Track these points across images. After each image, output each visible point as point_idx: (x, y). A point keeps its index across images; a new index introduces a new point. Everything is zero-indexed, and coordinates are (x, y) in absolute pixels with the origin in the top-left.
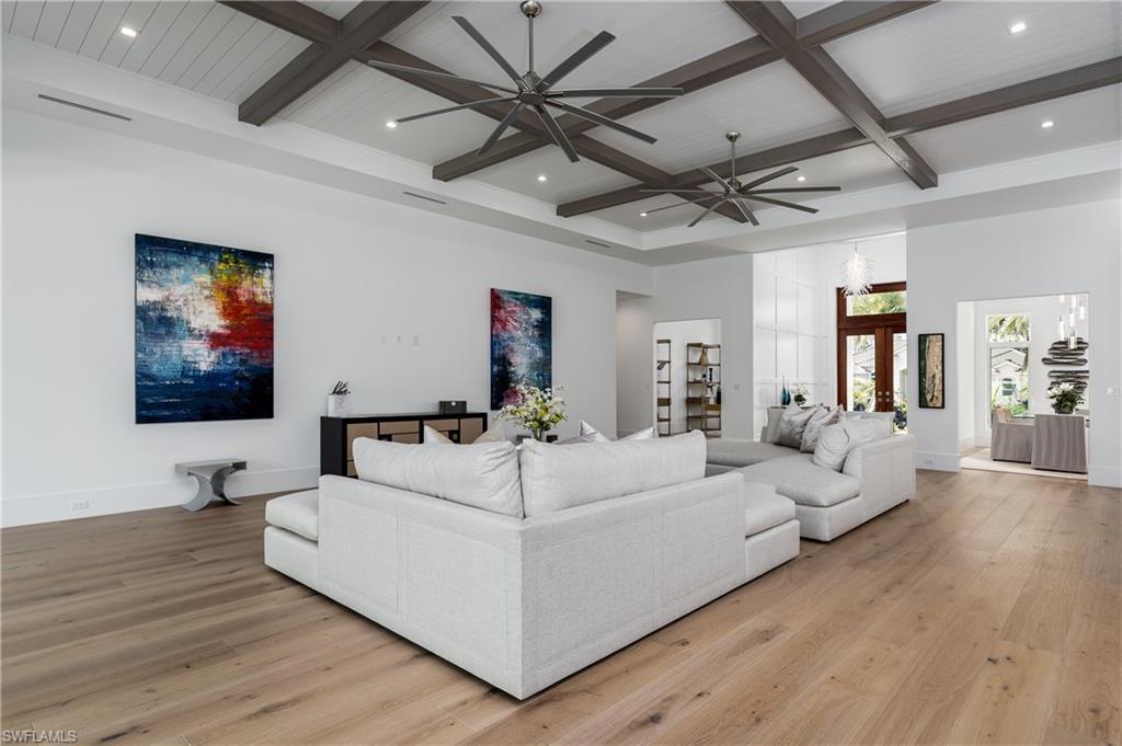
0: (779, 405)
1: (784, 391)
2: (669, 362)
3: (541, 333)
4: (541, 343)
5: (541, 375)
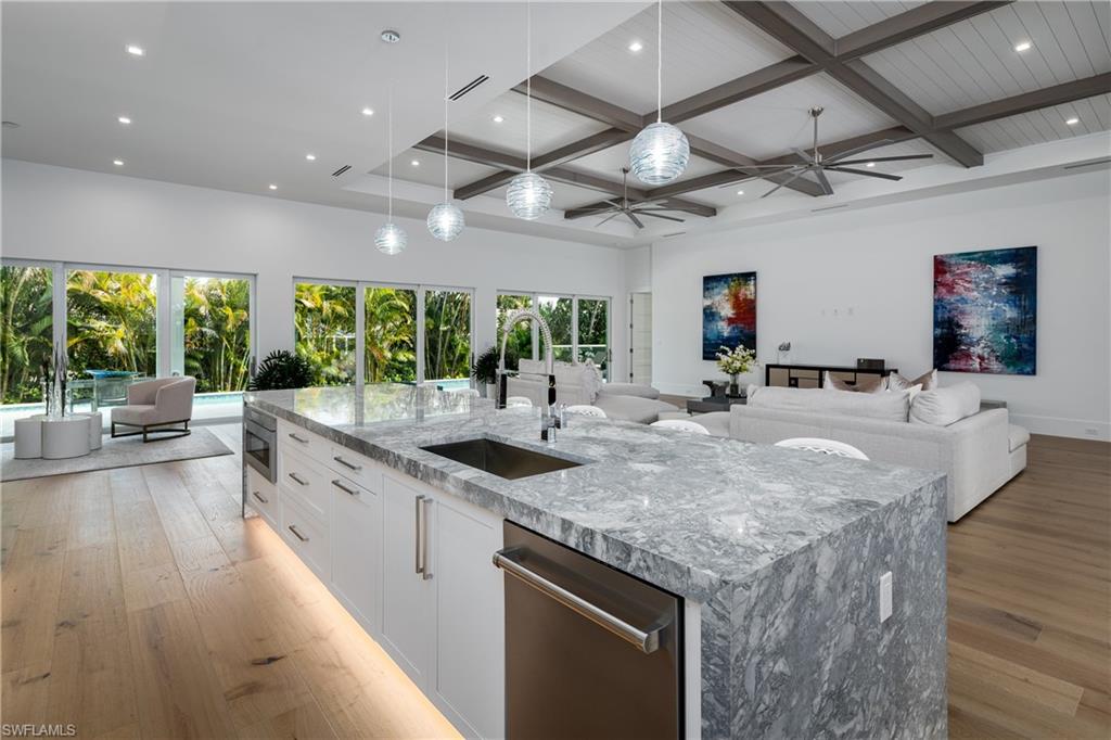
3: (1013, 290)
4: (1014, 302)
5: (1015, 337)
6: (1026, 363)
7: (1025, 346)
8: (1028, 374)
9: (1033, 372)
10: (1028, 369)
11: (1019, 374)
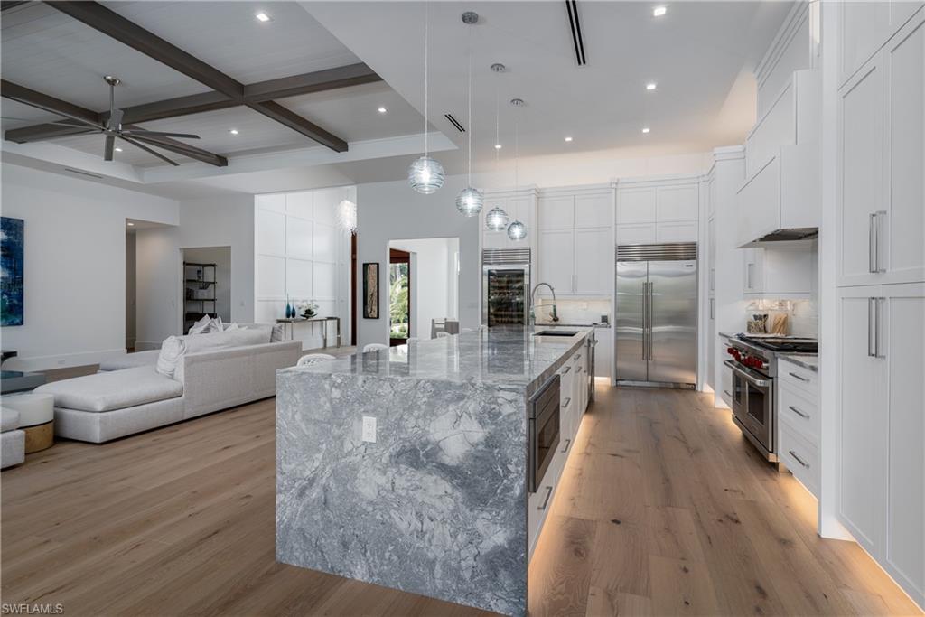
0: (284, 318)
1: (288, 307)
2: (214, 283)
3: (5, 253)
4: (6, 263)
5: (6, 294)
6: (16, 315)
7: (15, 301)
8: (18, 324)
9: (22, 323)
10: (18, 321)
11: (10, 325)
